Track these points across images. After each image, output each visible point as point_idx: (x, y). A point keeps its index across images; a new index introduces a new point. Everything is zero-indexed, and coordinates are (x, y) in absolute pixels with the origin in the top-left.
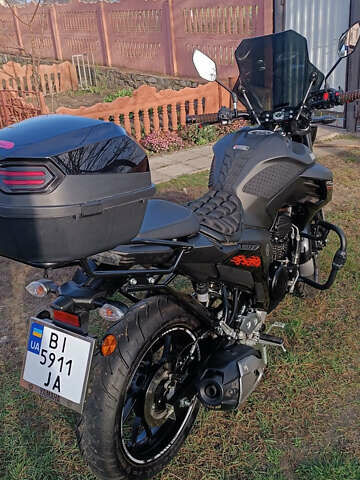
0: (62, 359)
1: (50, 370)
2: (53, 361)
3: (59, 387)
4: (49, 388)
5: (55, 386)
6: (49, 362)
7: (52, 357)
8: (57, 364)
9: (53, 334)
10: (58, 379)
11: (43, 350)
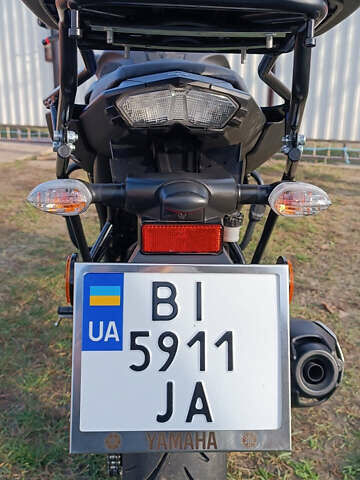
0: (200, 337)
1: (167, 377)
2: (172, 351)
3: (205, 411)
4: (177, 423)
5: (193, 411)
6: (158, 357)
7: (168, 342)
8: (187, 355)
9: (156, 285)
10: (199, 391)
11: (134, 335)
